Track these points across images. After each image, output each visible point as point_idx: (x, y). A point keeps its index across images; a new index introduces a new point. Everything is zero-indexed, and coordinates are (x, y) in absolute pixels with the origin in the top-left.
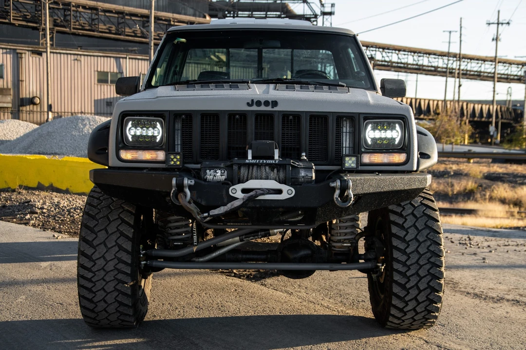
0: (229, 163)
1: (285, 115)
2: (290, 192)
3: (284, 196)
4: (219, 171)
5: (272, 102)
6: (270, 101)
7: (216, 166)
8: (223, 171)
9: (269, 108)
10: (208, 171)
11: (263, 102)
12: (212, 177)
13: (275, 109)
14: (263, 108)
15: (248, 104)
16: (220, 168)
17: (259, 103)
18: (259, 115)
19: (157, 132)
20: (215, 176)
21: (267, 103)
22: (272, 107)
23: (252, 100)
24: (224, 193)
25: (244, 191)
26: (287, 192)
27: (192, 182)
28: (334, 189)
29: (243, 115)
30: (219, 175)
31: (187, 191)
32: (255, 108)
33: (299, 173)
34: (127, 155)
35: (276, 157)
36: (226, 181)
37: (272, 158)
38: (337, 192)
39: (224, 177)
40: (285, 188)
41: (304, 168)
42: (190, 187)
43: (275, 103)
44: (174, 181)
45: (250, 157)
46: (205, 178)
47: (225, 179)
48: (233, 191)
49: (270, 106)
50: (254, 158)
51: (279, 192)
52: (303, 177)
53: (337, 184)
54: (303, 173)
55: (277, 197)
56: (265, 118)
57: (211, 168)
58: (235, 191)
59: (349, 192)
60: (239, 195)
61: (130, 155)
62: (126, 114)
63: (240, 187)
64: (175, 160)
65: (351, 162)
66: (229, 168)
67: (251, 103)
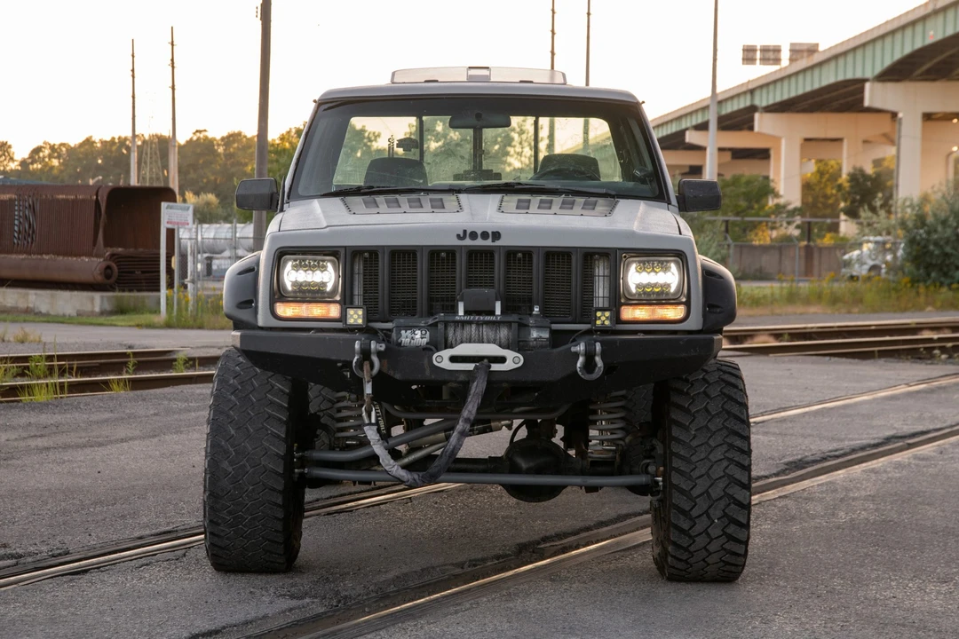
0: (431, 321)
1: (511, 253)
2: (516, 360)
3: (509, 366)
4: (418, 332)
5: (493, 233)
6: (490, 232)
7: (415, 324)
8: (424, 332)
9: (489, 242)
10: (403, 332)
11: (479, 233)
12: (408, 340)
13: (498, 243)
14: (479, 242)
15: (458, 236)
16: (420, 328)
17: (473, 235)
18: (474, 252)
19: (327, 276)
20: (412, 338)
21: (485, 235)
22: (493, 241)
23: (465, 231)
24: (426, 361)
25: (454, 359)
26: (513, 360)
27: (382, 347)
28: (577, 355)
29: (451, 252)
30: (418, 338)
31: (375, 359)
32: (468, 242)
33: (529, 334)
34: (285, 310)
35: (498, 312)
36: (428, 346)
37: (492, 313)
38: (581, 359)
39: (425, 341)
40: (510, 354)
41: (537, 327)
42: (379, 354)
43: (496, 235)
44: (357, 346)
45: (461, 312)
46: (399, 341)
47: (427, 343)
48: (438, 360)
49: (490, 239)
50: (466, 312)
51: (502, 360)
52: (535, 339)
53: (581, 347)
54: (535, 334)
55: (495, 367)
56: (481, 257)
57: (407, 328)
58: (442, 359)
59: (598, 359)
60: (446, 365)
61: (290, 310)
62: (283, 251)
63: (447, 354)
64: (355, 317)
65: (604, 318)
66: (432, 328)
67: (463, 235)
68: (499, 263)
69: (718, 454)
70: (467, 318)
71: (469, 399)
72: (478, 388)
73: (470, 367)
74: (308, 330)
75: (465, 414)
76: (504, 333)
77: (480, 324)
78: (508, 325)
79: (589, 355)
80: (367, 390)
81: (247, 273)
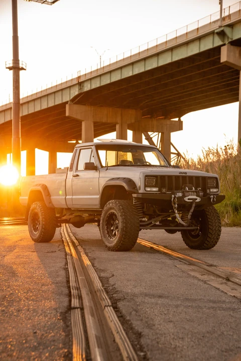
1: (189, 177)
12: (178, 195)
13: (187, 175)
14: (183, 175)
16: (180, 192)
17: (182, 173)
18: (183, 177)
21: (184, 173)
24: (183, 200)
25: (188, 199)
26: (199, 200)
28: (211, 198)
29: (179, 177)
30: (180, 194)
32: (181, 174)
33: (200, 194)
35: (194, 189)
37: (192, 189)
39: (182, 195)
40: (198, 198)
41: (201, 192)
43: (186, 173)
50: (188, 189)
51: (196, 199)
53: (212, 196)
55: (196, 201)
56: (184, 178)
57: (178, 192)
58: (186, 199)
59: (215, 199)
61: (148, 189)
62: (146, 176)
63: (187, 198)
64: (164, 190)
65: (208, 191)
66: (183, 192)
67: (180, 173)
68: (187, 179)
69: (216, 221)
71: (192, 208)
72: (194, 205)
73: (191, 201)
74: (153, 193)
75: (191, 211)
76: (195, 193)
77: (191, 192)
78: (196, 192)
79: (213, 198)
80: (176, 206)
81: (130, 182)
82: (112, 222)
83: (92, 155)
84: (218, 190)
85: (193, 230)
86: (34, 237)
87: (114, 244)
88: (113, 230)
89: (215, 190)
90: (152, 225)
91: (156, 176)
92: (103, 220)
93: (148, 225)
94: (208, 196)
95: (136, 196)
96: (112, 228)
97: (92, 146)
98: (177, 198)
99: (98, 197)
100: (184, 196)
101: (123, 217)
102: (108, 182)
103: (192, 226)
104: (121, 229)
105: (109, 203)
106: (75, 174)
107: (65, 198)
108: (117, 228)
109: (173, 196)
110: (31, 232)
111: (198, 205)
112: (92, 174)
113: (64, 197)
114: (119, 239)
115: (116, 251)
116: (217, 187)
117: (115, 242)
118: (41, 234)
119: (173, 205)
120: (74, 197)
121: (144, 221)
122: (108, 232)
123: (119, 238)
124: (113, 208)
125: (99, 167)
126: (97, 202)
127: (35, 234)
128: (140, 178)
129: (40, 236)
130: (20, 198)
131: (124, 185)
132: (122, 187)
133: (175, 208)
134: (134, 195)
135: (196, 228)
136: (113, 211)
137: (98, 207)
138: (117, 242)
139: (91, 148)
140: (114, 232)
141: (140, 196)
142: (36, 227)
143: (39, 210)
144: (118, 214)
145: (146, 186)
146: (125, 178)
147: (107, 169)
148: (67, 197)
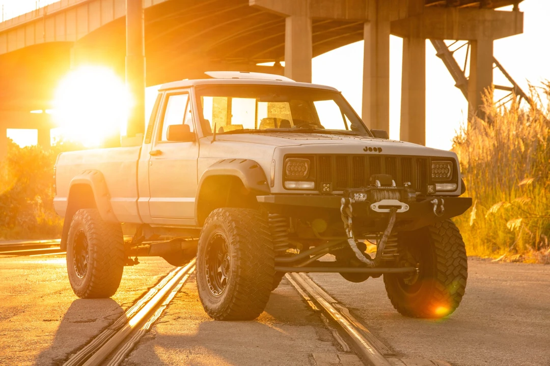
0: (366, 189)
1: (387, 157)
2: (406, 207)
3: (403, 210)
4: (361, 194)
6: (377, 148)
7: (360, 191)
8: (364, 194)
9: (377, 153)
10: (355, 194)
11: (373, 148)
12: (358, 198)
13: (381, 153)
14: (373, 152)
15: (364, 149)
16: (362, 192)
17: (370, 149)
18: (372, 157)
21: (375, 149)
23: (367, 147)
24: (368, 208)
25: (380, 207)
26: (404, 208)
28: (432, 205)
29: (362, 157)
30: (362, 197)
32: (368, 152)
33: (408, 195)
35: (394, 185)
36: (367, 201)
37: (391, 185)
38: (436, 207)
39: (365, 198)
40: (403, 205)
41: (411, 192)
43: (380, 150)
45: (379, 185)
46: (354, 198)
48: (373, 208)
49: (378, 151)
50: (382, 185)
51: (399, 207)
52: (411, 197)
53: (436, 201)
54: (410, 195)
55: (399, 211)
56: (375, 159)
57: (357, 192)
58: (375, 207)
59: (442, 206)
60: (377, 210)
61: (292, 185)
62: (287, 156)
63: (377, 204)
64: (326, 188)
65: (430, 189)
66: (368, 192)
67: (366, 149)
68: (383, 161)
70: (383, 188)
71: (389, 226)
72: (392, 220)
73: (387, 211)
74: (303, 194)
75: (386, 233)
76: (397, 194)
77: (388, 190)
78: (399, 191)
79: (439, 206)
80: (350, 221)
81: (254, 168)
82: (220, 256)
83: (189, 109)
84: (454, 186)
85: (406, 275)
86: (76, 287)
87: (219, 304)
88: (220, 274)
89: (449, 187)
90: (308, 262)
91: (310, 157)
92: (202, 251)
93: (298, 262)
94: (428, 199)
95: (263, 200)
96: (220, 270)
97: (189, 87)
98: (353, 204)
99: (193, 200)
100: (371, 200)
101: (238, 246)
102: (212, 168)
103: (404, 266)
104: (233, 272)
105: (213, 216)
106: (155, 149)
107: (137, 201)
108: (228, 268)
109: (343, 200)
110: (71, 275)
111: (402, 220)
112: (185, 150)
113: (135, 200)
114: (228, 294)
115: (226, 319)
116: (454, 178)
117: (222, 299)
118: (89, 281)
119: (343, 219)
120: (153, 200)
121: (291, 255)
122: (210, 277)
123: (230, 290)
124: (220, 226)
125: (200, 134)
126: (192, 212)
127: (79, 280)
128: (274, 161)
129: (87, 286)
130: (55, 199)
131: (241, 175)
132: (236, 179)
133: (348, 226)
134: (261, 198)
135: (412, 269)
136: (220, 232)
137: (193, 222)
138: (225, 299)
139: (187, 93)
140: (223, 277)
141: (271, 199)
142: (82, 264)
143: (86, 227)
144: (229, 240)
145: (285, 178)
146: (245, 160)
147: (214, 140)
148: (140, 200)
